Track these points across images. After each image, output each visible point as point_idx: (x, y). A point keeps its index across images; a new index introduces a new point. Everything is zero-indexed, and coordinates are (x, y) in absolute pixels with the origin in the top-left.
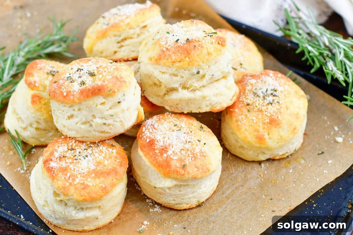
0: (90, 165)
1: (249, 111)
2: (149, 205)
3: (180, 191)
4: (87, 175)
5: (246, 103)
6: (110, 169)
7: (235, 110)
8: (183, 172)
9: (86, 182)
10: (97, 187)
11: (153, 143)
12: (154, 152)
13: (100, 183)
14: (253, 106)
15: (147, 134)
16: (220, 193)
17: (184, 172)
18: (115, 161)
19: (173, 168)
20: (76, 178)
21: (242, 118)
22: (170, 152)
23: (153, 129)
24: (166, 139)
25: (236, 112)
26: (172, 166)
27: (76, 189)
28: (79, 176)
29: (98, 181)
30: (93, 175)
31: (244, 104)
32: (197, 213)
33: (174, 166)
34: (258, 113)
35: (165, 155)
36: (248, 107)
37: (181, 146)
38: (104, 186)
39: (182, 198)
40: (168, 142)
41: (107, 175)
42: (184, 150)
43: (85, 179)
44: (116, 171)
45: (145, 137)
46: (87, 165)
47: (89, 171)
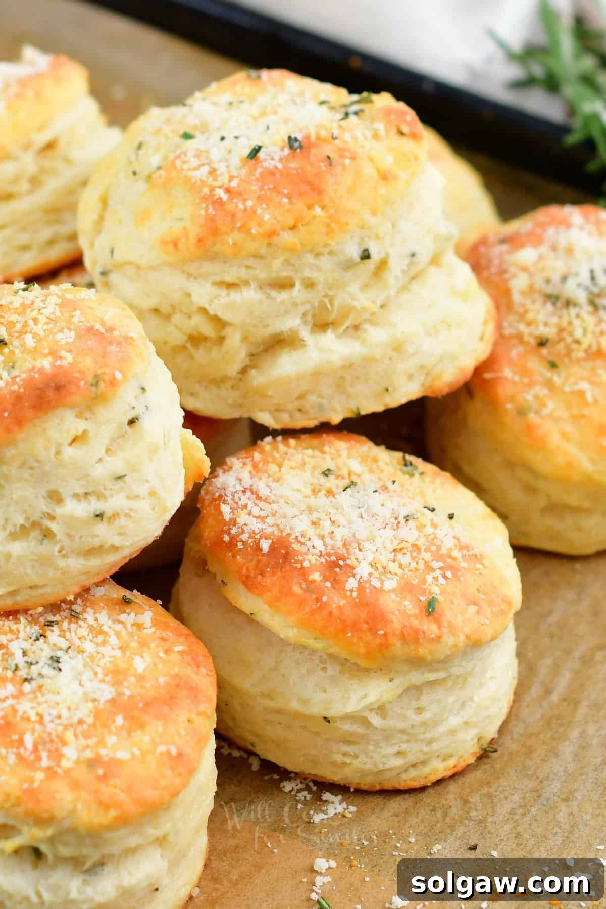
0: (89, 686)
1: (553, 365)
2: (297, 801)
3: (419, 710)
4: (94, 725)
5: (532, 341)
6: (167, 683)
7: (500, 375)
8: (434, 627)
9: (103, 752)
10: (149, 758)
11: (287, 553)
12: (306, 580)
13: (155, 744)
14: (562, 343)
15: (245, 525)
16: (535, 691)
17: (440, 627)
18: (167, 651)
19: (396, 622)
20: (60, 745)
21: (536, 397)
22: (363, 570)
23: (261, 504)
24: (327, 525)
25: (506, 379)
26: (391, 616)
27: (75, 786)
28: (69, 735)
29: (147, 738)
30: (119, 720)
31: (528, 343)
32: (488, 783)
33: (397, 613)
34: (590, 364)
35: (352, 583)
36: (544, 351)
37: (386, 538)
38: (174, 752)
39: (428, 736)
40: (340, 533)
41: (166, 708)
42: (405, 551)
43: (95, 740)
44: (191, 688)
45: (245, 537)
46: (80, 691)
47: (96, 708)
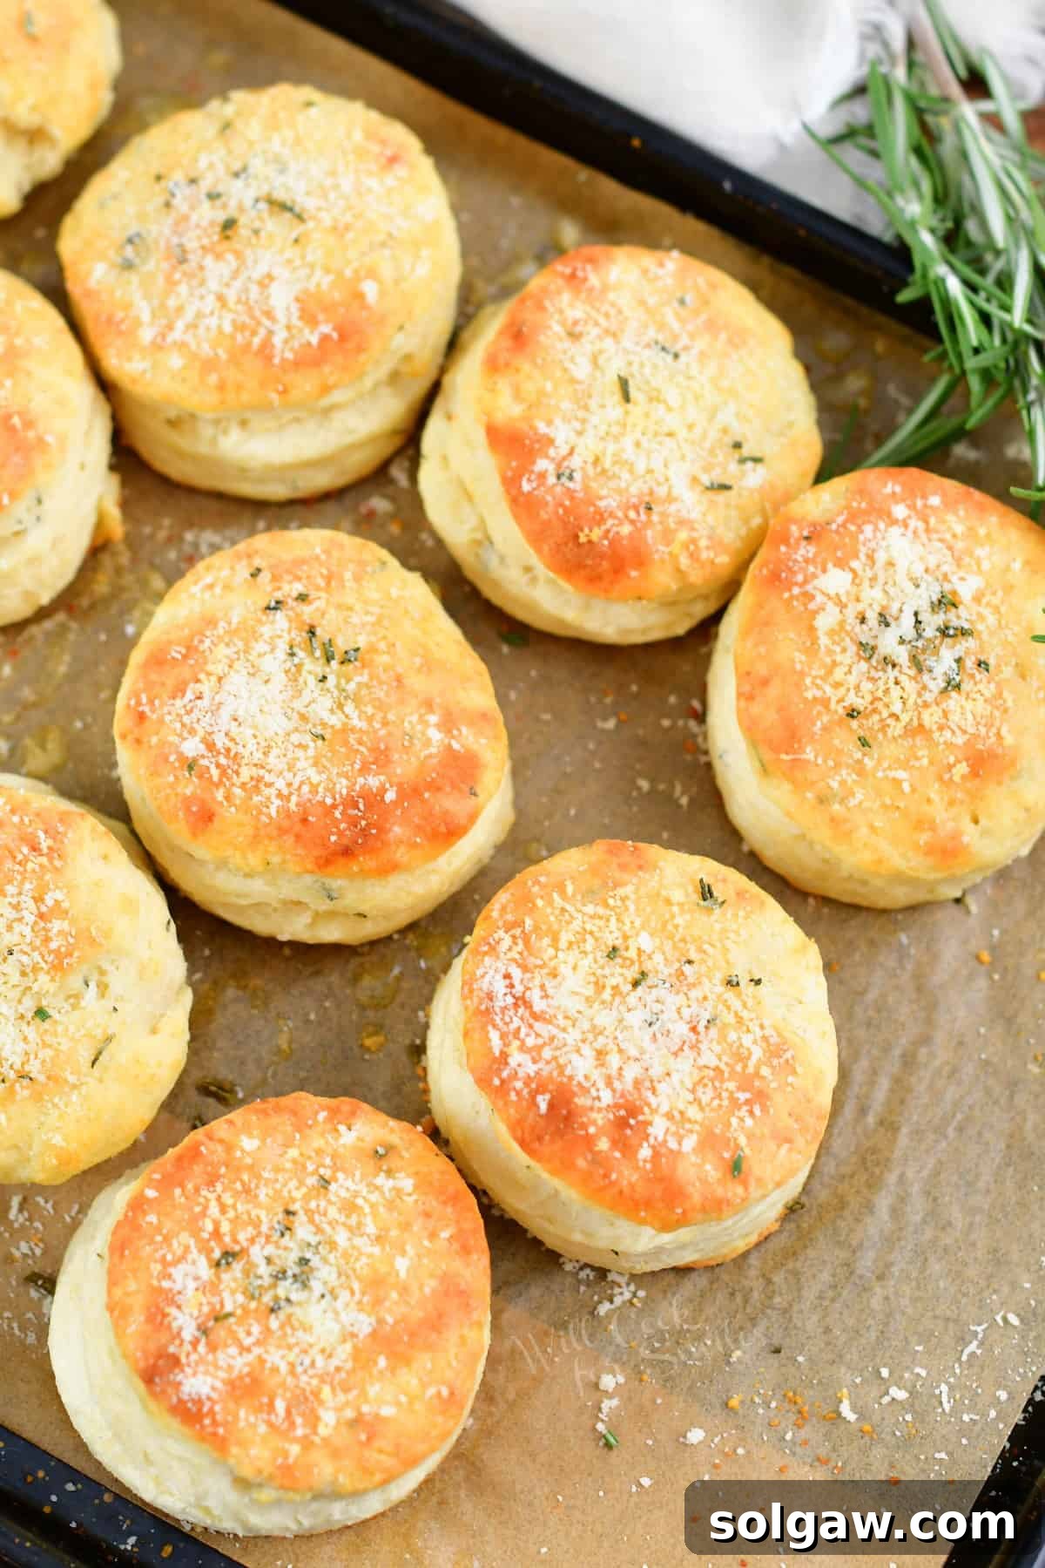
0: (343, 1316)
1: (864, 743)
4: (353, 1371)
5: (841, 711)
6: (434, 1291)
7: (804, 756)
8: (740, 1190)
9: (365, 1409)
10: (418, 1406)
11: (569, 1112)
12: (591, 1151)
13: (424, 1385)
14: (876, 718)
15: (519, 1065)
17: (746, 1189)
18: (433, 1236)
19: (697, 1196)
20: (316, 1404)
22: (658, 1128)
23: (538, 1026)
24: (614, 1061)
26: (691, 1189)
27: (335, 1454)
28: (326, 1392)
29: (414, 1382)
30: (382, 1362)
31: (836, 713)
33: (698, 1184)
34: (907, 743)
35: (645, 1152)
36: (854, 724)
37: (684, 1069)
38: (445, 1392)
40: (632, 1072)
41: (434, 1336)
42: (706, 1081)
43: (355, 1392)
44: (461, 1293)
45: (519, 1085)
46: (336, 1328)
47: (355, 1348)
